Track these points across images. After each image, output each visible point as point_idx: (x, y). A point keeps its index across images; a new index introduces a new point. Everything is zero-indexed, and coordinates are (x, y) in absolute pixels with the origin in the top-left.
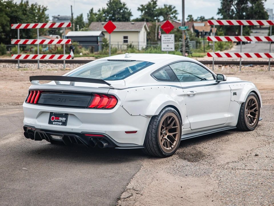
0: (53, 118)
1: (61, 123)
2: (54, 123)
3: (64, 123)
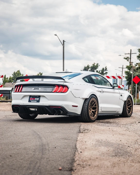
0: (31, 99)
1: (36, 101)
2: (32, 101)
3: (38, 101)
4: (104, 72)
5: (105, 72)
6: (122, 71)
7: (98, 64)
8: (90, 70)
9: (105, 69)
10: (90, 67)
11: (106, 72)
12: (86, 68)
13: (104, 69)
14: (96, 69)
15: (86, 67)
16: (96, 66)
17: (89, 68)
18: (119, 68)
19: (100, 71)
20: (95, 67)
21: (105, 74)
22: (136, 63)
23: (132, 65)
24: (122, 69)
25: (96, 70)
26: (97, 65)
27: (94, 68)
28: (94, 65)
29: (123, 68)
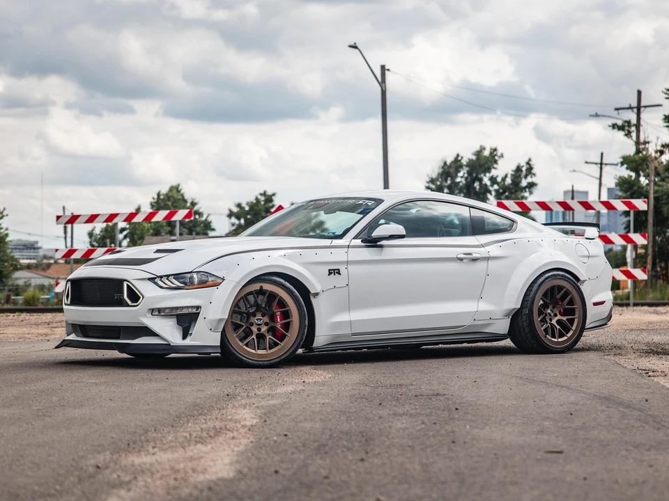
4: (520, 182)
5: (524, 183)
6: (598, 176)
7: (495, 150)
8: (466, 175)
9: (524, 169)
10: (464, 162)
11: (529, 183)
12: (450, 167)
13: (522, 171)
14: (490, 172)
15: (448, 163)
16: (488, 158)
17: (461, 166)
18: (586, 162)
19: (506, 176)
20: (483, 162)
21: (525, 188)
22: (659, 143)
23: (644, 153)
24: (599, 170)
25: (488, 174)
26: (491, 153)
27: (481, 166)
28: (479, 153)
29: (601, 164)
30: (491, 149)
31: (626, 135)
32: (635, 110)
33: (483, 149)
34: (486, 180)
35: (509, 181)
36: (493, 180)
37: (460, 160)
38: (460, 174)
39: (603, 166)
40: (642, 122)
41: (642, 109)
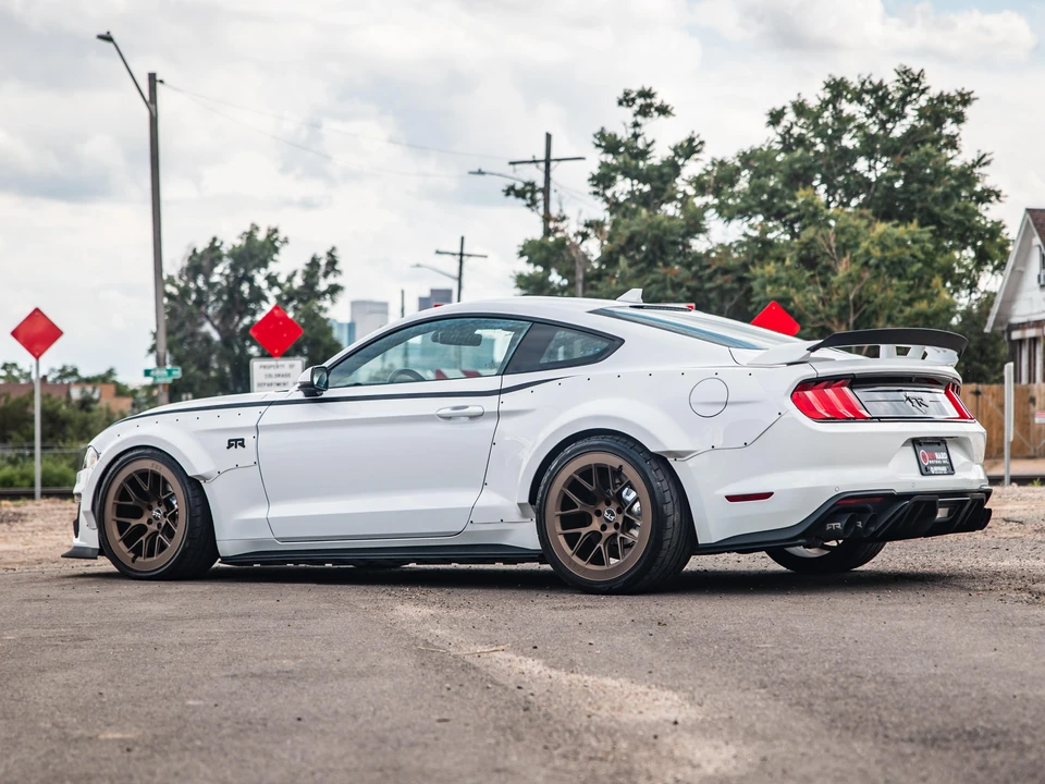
4: (317, 283)
5: (323, 285)
6: (456, 274)
7: (276, 231)
8: (228, 271)
9: (323, 263)
10: (225, 250)
11: (330, 286)
12: (202, 256)
13: (319, 266)
14: (266, 267)
15: (199, 251)
16: (263, 245)
17: (220, 258)
18: (438, 252)
19: (294, 274)
20: (256, 252)
21: (324, 293)
23: (559, 235)
24: (458, 264)
25: (263, 270)
26: (269, 236)
27: (252, 257)
28: (250, 236)
29: (461, 254)
30: (269, 230)
31: (528, 206)
32: (542, 165)
33: (255, 228)
34: (260, 279)
35: (298, 282)
36: (272, 281)
37: (218, 247)
38: (218, 269)
39: (464, 258)
40: (553, 186)
41: (553, 164)
